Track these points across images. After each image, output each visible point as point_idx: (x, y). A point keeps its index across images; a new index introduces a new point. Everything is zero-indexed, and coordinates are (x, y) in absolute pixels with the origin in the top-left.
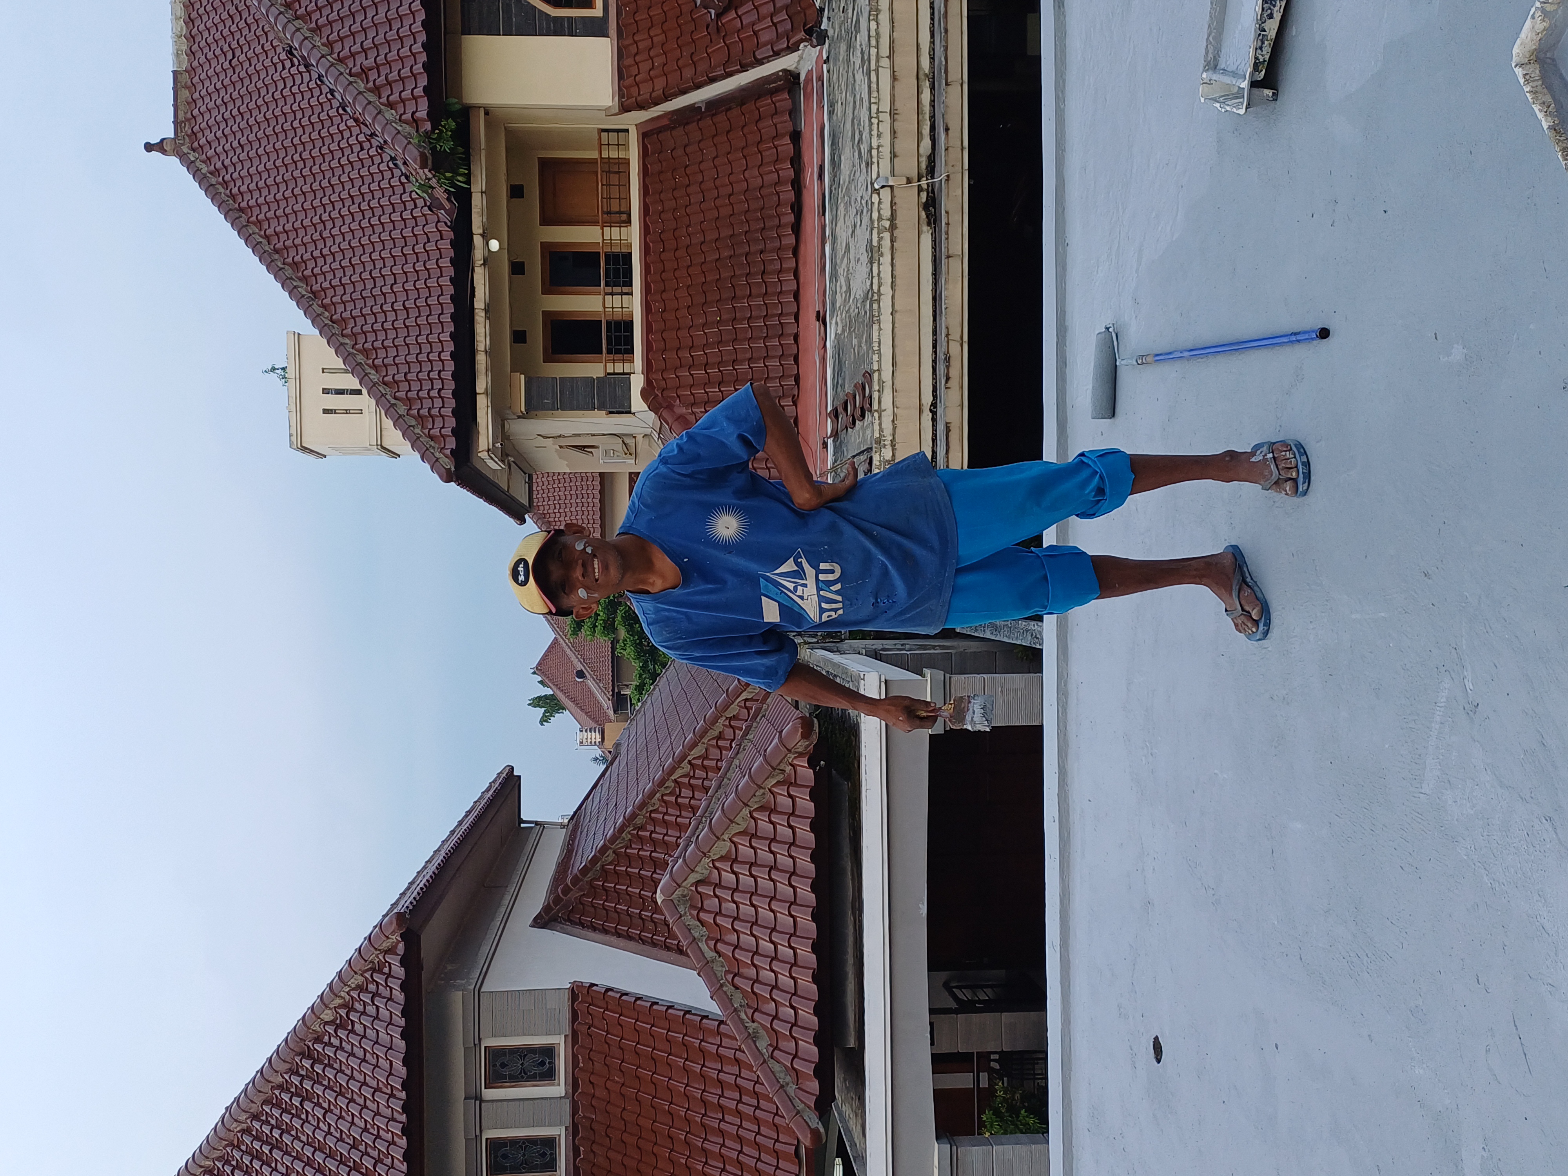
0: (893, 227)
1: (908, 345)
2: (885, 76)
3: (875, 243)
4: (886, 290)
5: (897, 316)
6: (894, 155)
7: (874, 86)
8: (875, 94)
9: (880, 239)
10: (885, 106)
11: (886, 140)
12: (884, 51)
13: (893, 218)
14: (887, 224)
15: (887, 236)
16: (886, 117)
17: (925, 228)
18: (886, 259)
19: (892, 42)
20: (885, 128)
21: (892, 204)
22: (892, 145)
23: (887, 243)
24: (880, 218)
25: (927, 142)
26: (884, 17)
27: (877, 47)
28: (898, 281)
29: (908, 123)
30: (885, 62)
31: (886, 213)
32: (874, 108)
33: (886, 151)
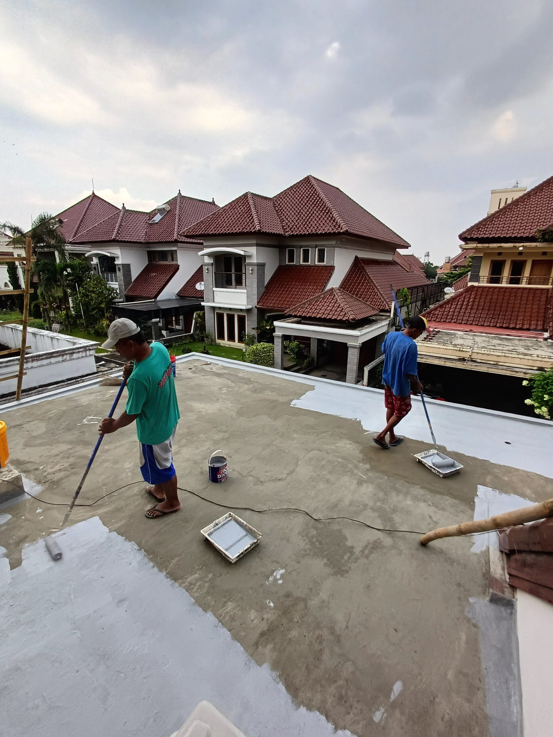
0: (460, 351)
1: (431, 350)
2: (500, 354)
3: (457, 346)
4: (445, 347)
5: (438, 349)
6: (478, 353)
7: (498, 351)
8: (496, 351)
9: (458, 347)
10: (491, 353)
11: (482, 352)
12: (506, 355)
13: (462, 351)
14: (461, 349)
15: (458, 349)
16: (488, 353)
17: (458, 358)
18: (452, 348)
19: (508, 357)
20: (486, 352)
21: (465, 351)
22: (481, 353)
23: (456, 349)
24: (463, 348)
25: (480, 361)
26: (516, 356)
27: (509, 353)
28: (446, 350)
29: (485, 357)
30: (503, 354)
31: (464, 350)
32: (492, 350)
33: (480, 352)
